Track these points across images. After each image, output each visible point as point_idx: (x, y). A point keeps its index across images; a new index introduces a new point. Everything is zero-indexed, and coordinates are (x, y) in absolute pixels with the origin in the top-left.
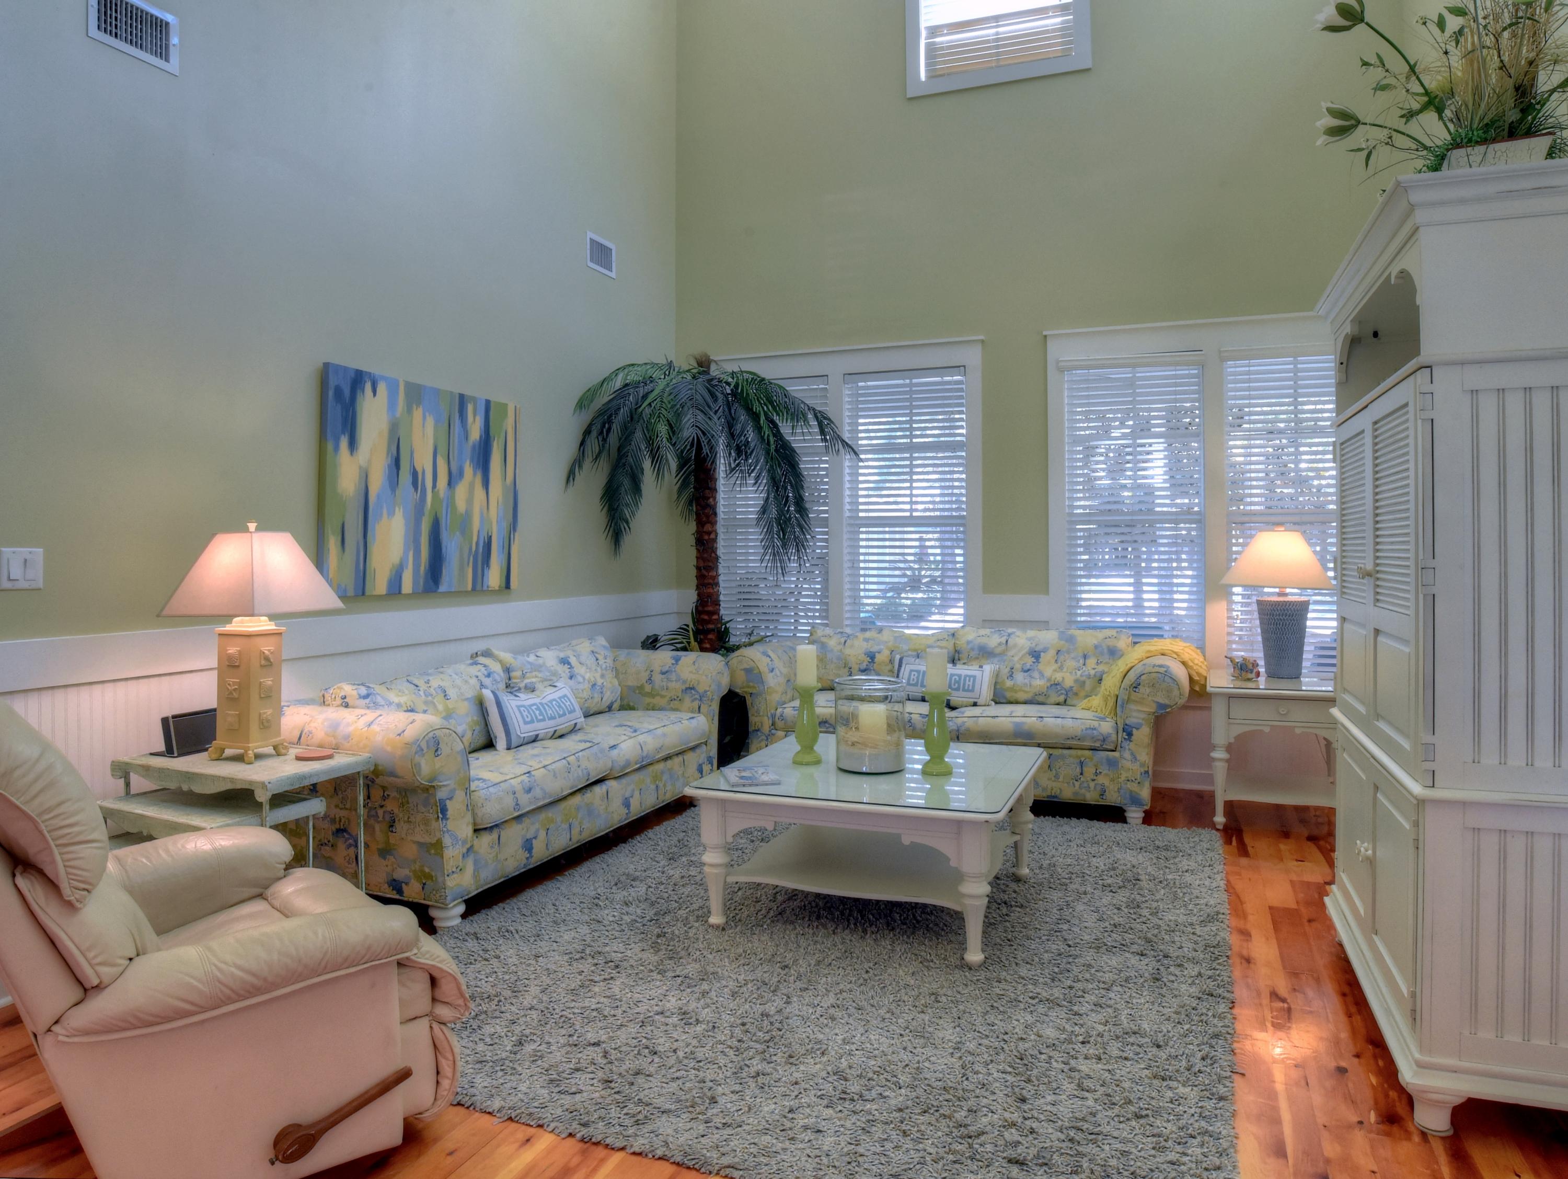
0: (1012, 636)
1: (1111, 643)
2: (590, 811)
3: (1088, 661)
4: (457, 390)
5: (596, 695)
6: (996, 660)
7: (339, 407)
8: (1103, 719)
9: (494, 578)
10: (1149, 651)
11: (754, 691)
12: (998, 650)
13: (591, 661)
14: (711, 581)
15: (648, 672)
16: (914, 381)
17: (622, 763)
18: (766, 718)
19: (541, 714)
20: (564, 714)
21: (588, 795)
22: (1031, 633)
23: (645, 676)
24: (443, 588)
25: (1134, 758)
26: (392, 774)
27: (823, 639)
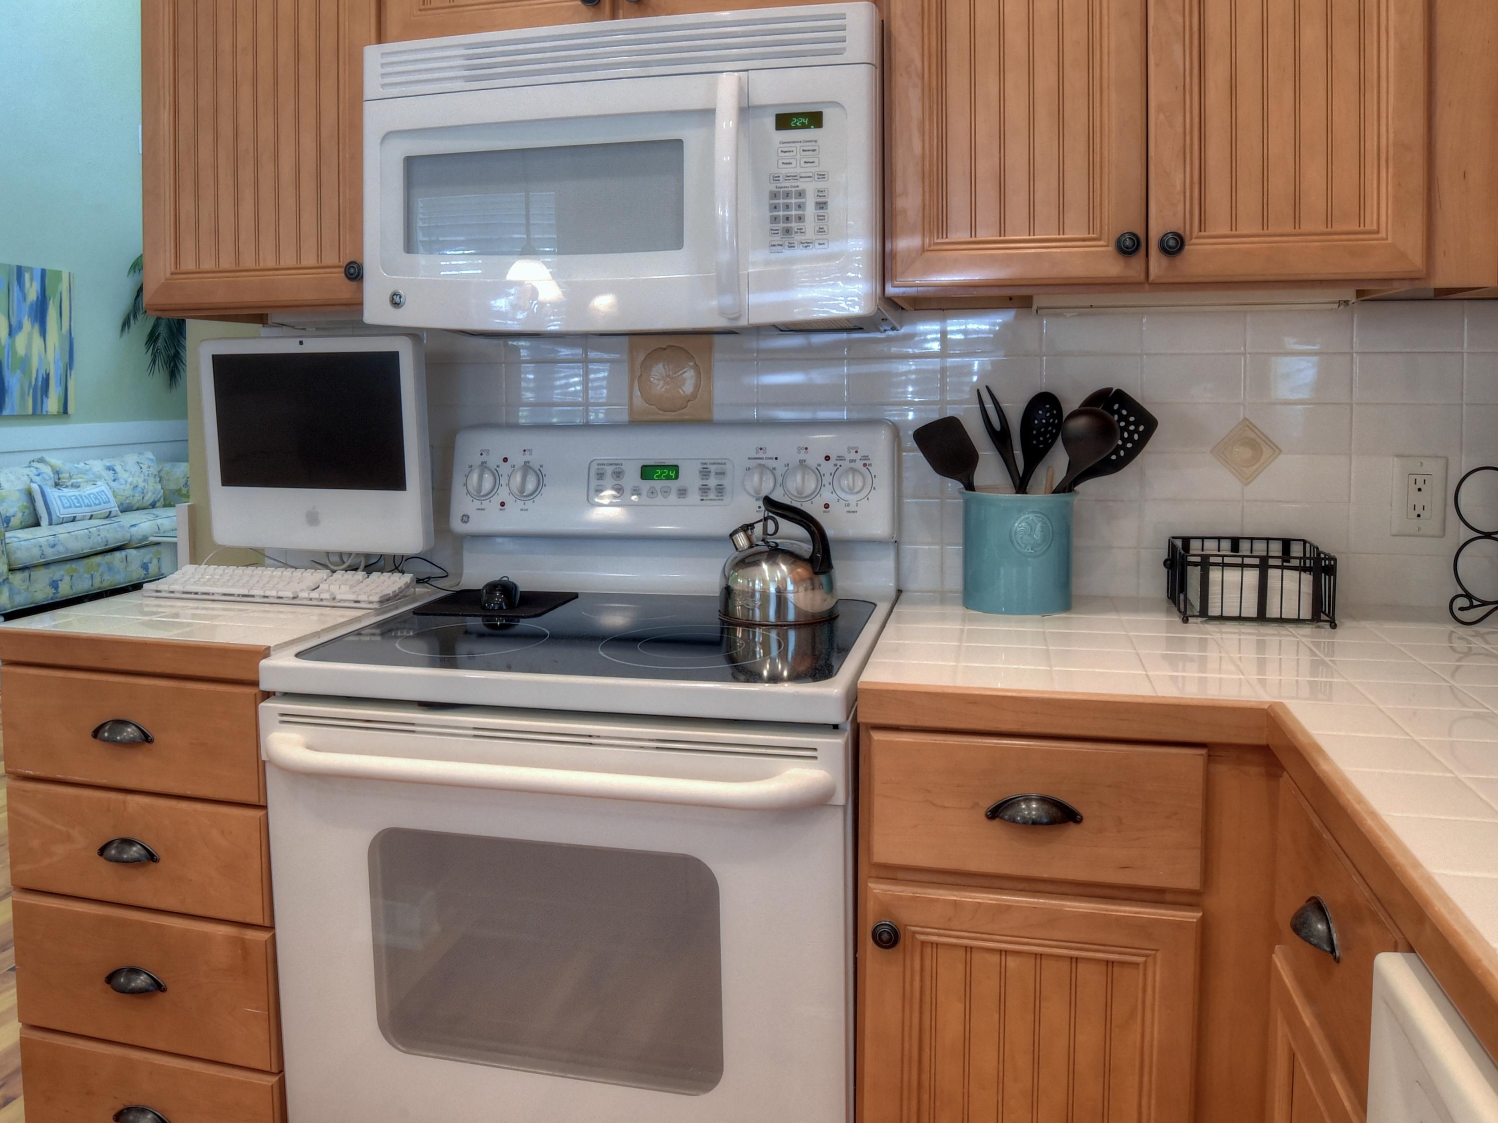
2: (110, 568)
4: (16, 262)
5: (137, 495)
9: (52, 404)
13: (136, 469)
15: (185, 479)
17: (139, 537)
19: (79, 502)
20: (101, 505)
21: (108, 557)
23: (183, 481)
24: (5, 413)
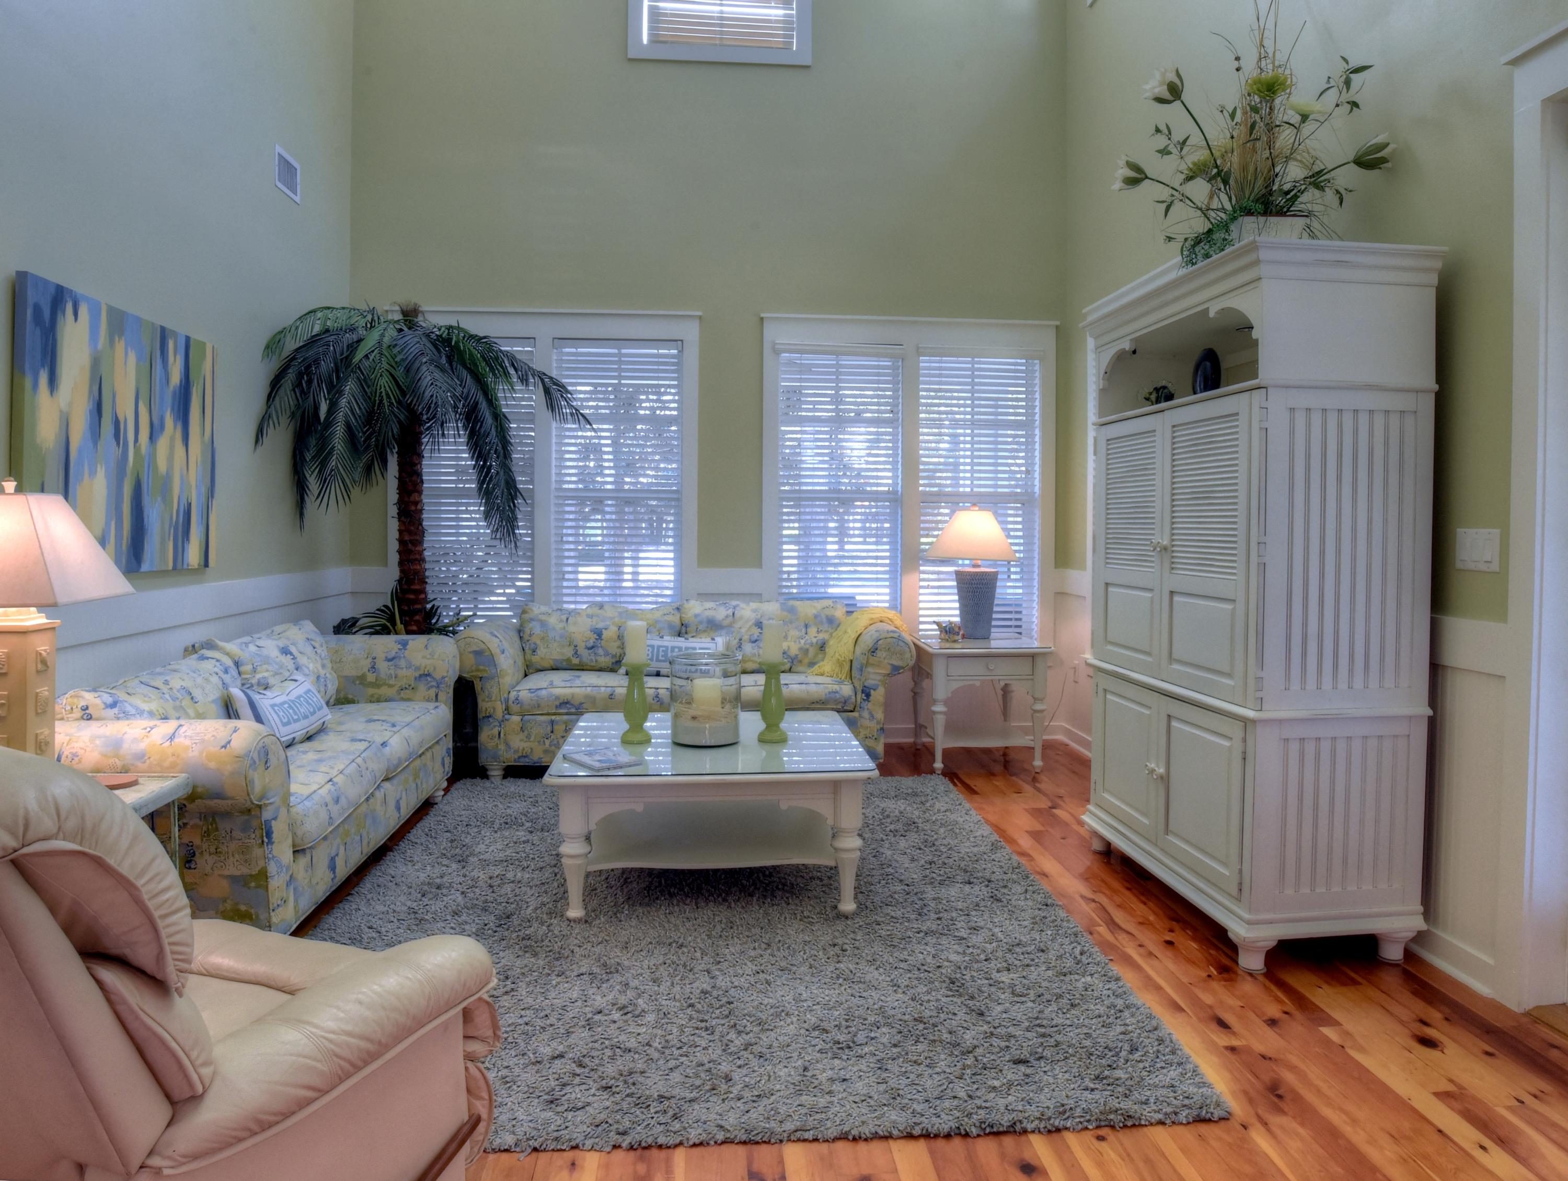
0: (738, 608)
1: (829, 612)
2: (375, 819)
3: (809, 630)
4: (159, 322)
6: (724, 632)
7: (38, 332)
8: (841, 682)
9: (193, 555)
10: (872, 619)
11: (485, 675)
12: (725, 623)
13: (309, 649)
14: (417, 557)
15: (370, 660)
16: (624, 351)
17: (395, 762)
18: (499, 703)
19: (296, 713)
20: (314, 712)
21: (371, 801)
22: (753, 605)
23: (366, 664)
24: (145, 567)
25: (872, 716)
26: (219, 796)
27: (543, 618)
